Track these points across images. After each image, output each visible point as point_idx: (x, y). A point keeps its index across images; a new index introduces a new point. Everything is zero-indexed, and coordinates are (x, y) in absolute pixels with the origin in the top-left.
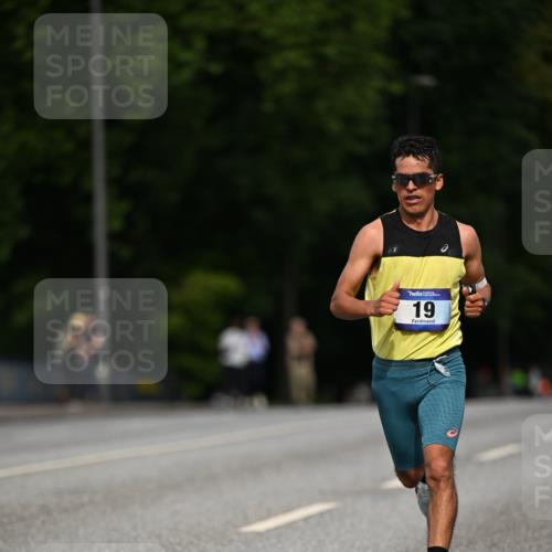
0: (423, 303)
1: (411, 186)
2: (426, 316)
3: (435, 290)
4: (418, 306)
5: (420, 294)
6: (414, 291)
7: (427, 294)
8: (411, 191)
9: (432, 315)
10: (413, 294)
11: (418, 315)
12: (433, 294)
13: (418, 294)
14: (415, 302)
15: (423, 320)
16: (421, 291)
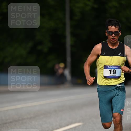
0: (112, 70)
1: (113, 35)
2: (113, 74)
3: (116, 66)
4: (111, 71)
5: (112, 67)
6: (110, 66)
7: (113, 67)
8: (113, 37)
9: (115, 74)
10: (110, 67)
11: (111, 73)
12: (116, 67)
13: (111, 67)
14: (110, 70)
15: (112, 75)
16: (112, 66)
